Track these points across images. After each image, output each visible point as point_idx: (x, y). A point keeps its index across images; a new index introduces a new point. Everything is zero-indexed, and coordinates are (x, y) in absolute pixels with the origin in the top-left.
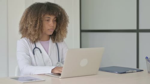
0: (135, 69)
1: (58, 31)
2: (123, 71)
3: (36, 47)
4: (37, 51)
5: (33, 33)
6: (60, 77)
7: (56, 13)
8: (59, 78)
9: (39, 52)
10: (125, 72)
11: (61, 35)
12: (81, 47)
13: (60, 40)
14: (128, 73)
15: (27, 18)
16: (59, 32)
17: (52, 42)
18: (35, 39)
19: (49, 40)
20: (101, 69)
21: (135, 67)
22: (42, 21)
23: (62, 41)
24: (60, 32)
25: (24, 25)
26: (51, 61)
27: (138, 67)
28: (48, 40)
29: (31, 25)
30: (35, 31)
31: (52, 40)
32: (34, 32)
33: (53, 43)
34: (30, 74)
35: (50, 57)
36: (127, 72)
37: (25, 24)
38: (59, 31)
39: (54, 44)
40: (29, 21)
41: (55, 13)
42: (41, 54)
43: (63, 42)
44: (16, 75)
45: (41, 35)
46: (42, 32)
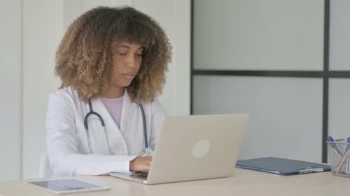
0: (319, 164)
1: (144, 77)
2: (293, 170)
3: (92, 112)
4: (94, 121)
5: (89, 81)
6: (145, 182)
7: (146, 40)
8: (142, 183)
9: (99, 123)
10: (296, 171)
11: (151, 87)
12: (192, 113)
13: (148, 97)
14: (303, 173)
15: (78, 45)
16: (146, 81)
17: (129, 100)
18: (91, 94)
19: (122, 95)
20: (241, 165)
21: (319, 160)
22: (112, 54)
23: (152, 101)
24: (149, 79)
25: (70, 60)
26: (125, 145)
27: (325, 159)
28: (120, 96)
29: (85, 61)
30: (95, 77)
31: (130, 96)
32: (92, 79)
33: (133, 102)
34: (73, 175)
35: (123, 134)
36: (301, 171)
37: (72, 57)
38: (147, 78)
39: (134, 105)
40: (82, 52)
41: (144, 39)
42: (102, 128)
43: (154, 103)
44: (41, 176)
45: (106, 86)
46: (109, 80)
